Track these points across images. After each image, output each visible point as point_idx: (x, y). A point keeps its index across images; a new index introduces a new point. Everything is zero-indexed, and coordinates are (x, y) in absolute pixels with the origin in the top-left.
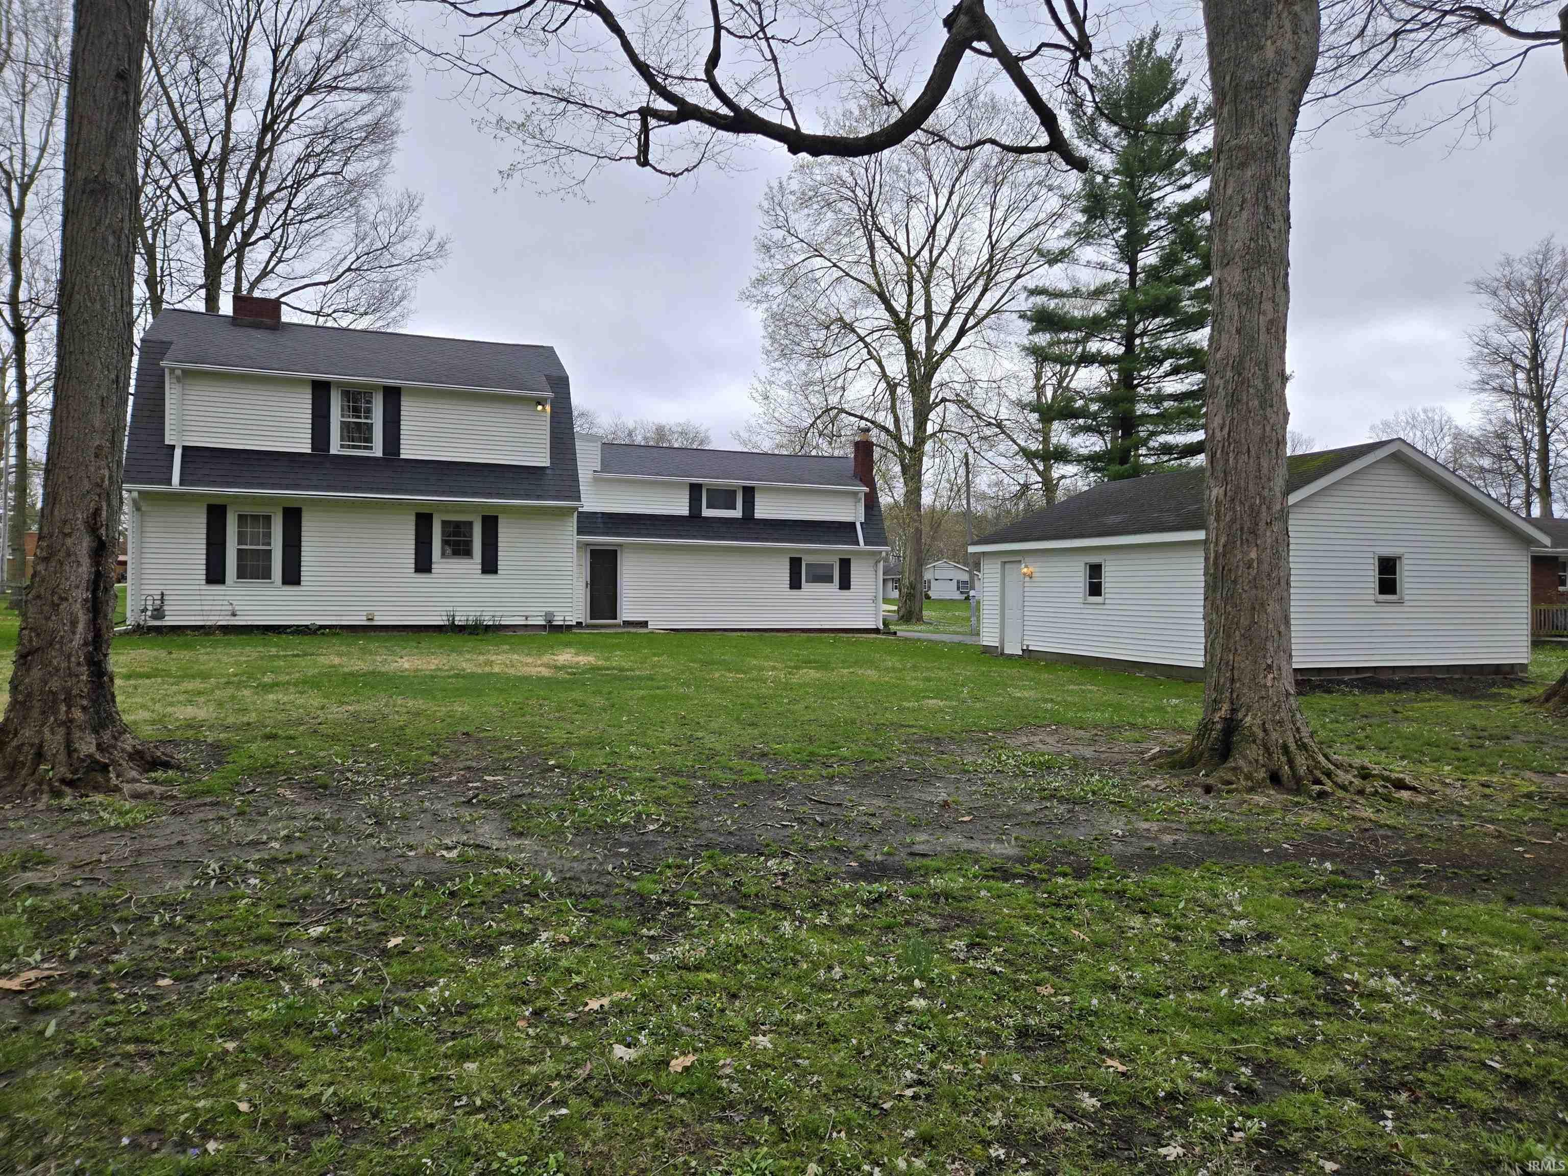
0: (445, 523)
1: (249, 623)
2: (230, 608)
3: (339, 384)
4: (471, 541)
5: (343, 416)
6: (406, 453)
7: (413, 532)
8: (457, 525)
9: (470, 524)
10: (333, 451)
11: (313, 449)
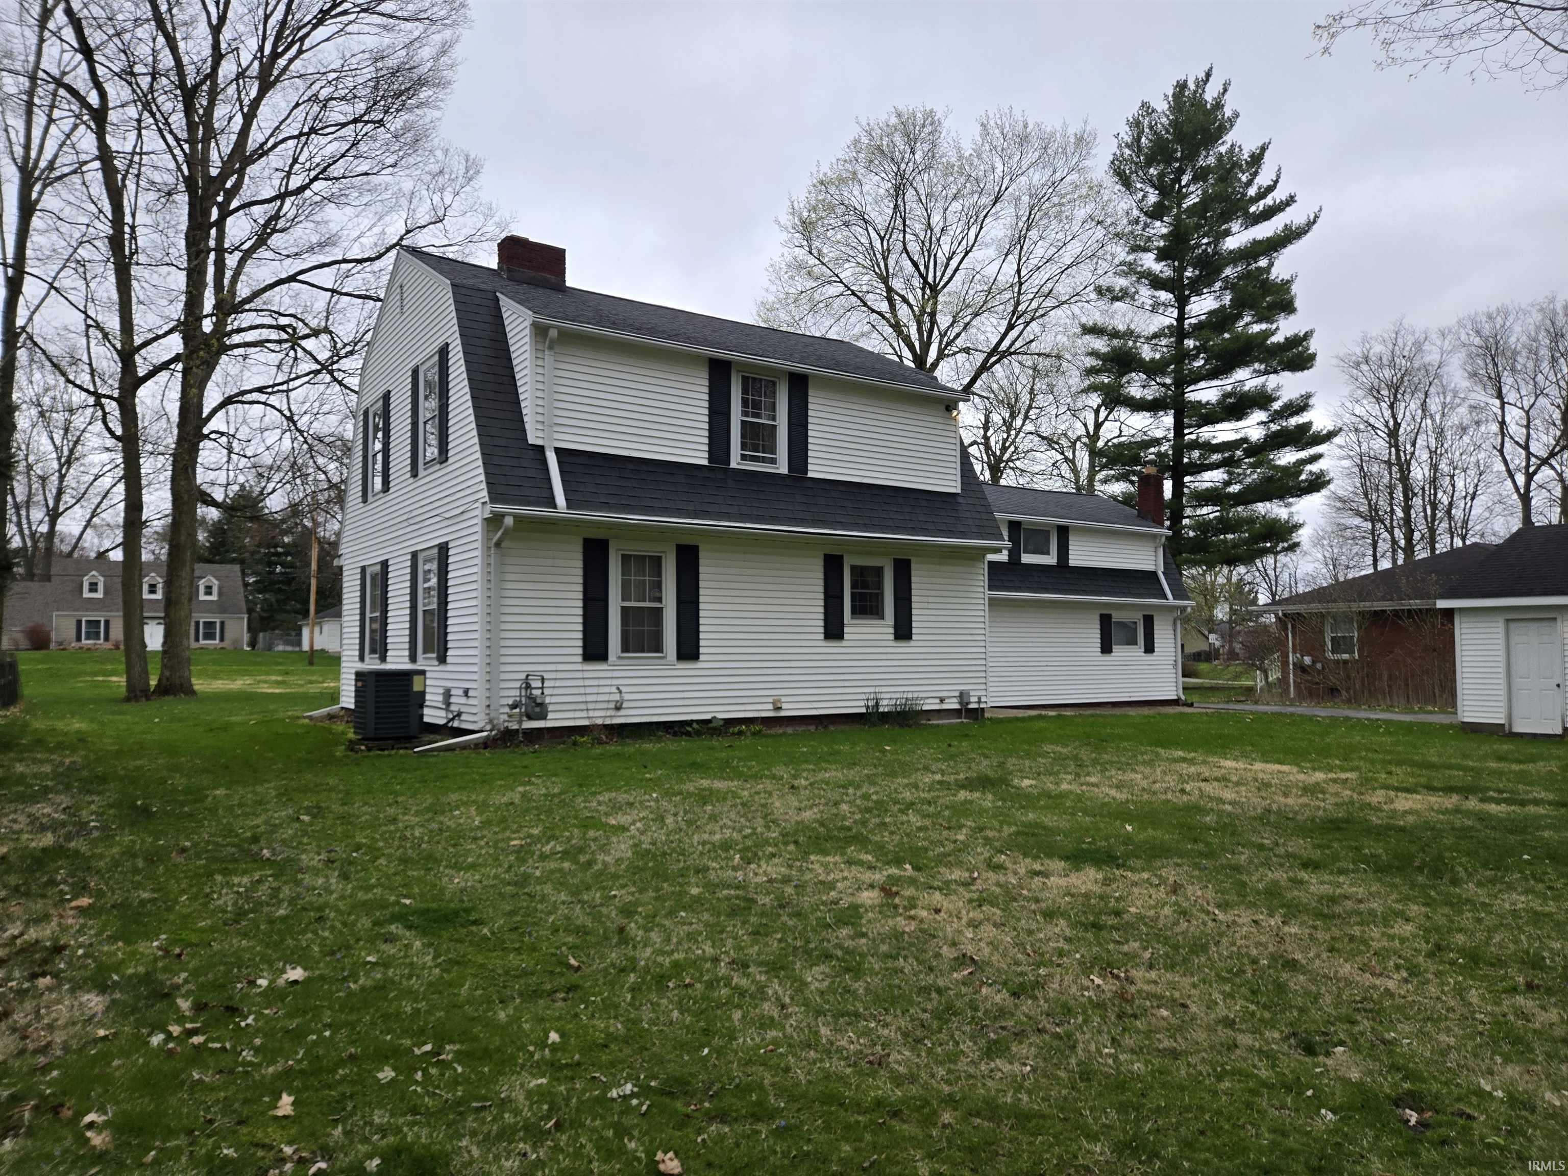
0: (853, 568)
1: (643, 720)
3: (739, 366)
4: (883, 594)
5: (745, 414)
6: (816, 470)
7: (822, 582)
8: (867, 572)
9: (879, 571)
10: (733, 465)
11: (710, 460)
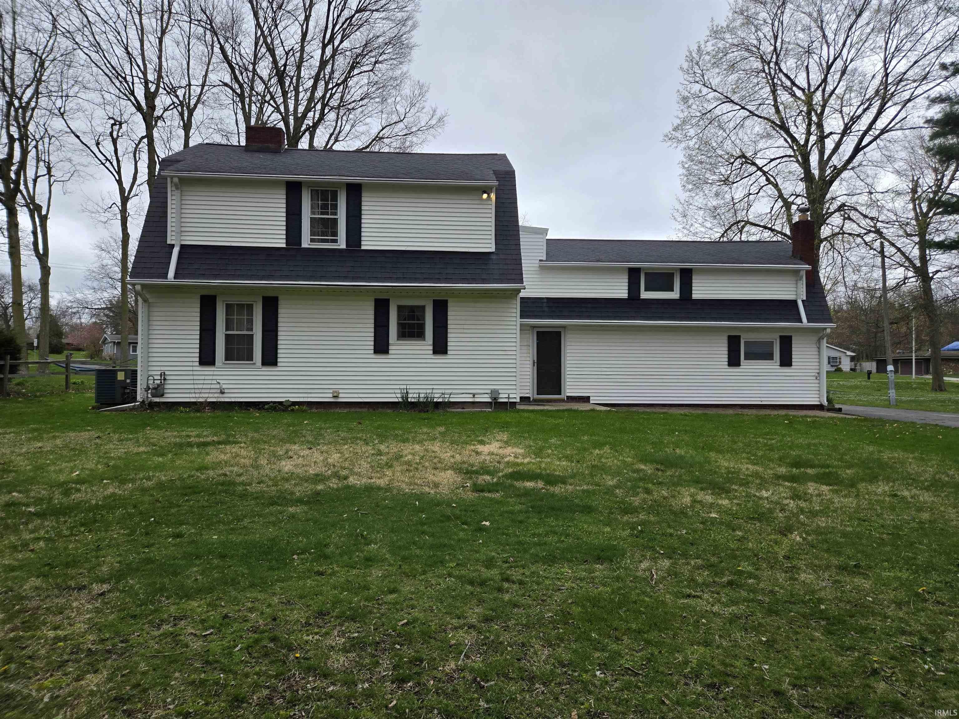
0: (400, 308)
1: (233, 400)
2: (218, 386)
3: (309, 184)
4: (424, 324)
5: (313, 213)
6: (367, 244)
7: (372, 317)
8: (412, 309)
9: (423, 308)
10: (304, 245)
11: (287, 244)
